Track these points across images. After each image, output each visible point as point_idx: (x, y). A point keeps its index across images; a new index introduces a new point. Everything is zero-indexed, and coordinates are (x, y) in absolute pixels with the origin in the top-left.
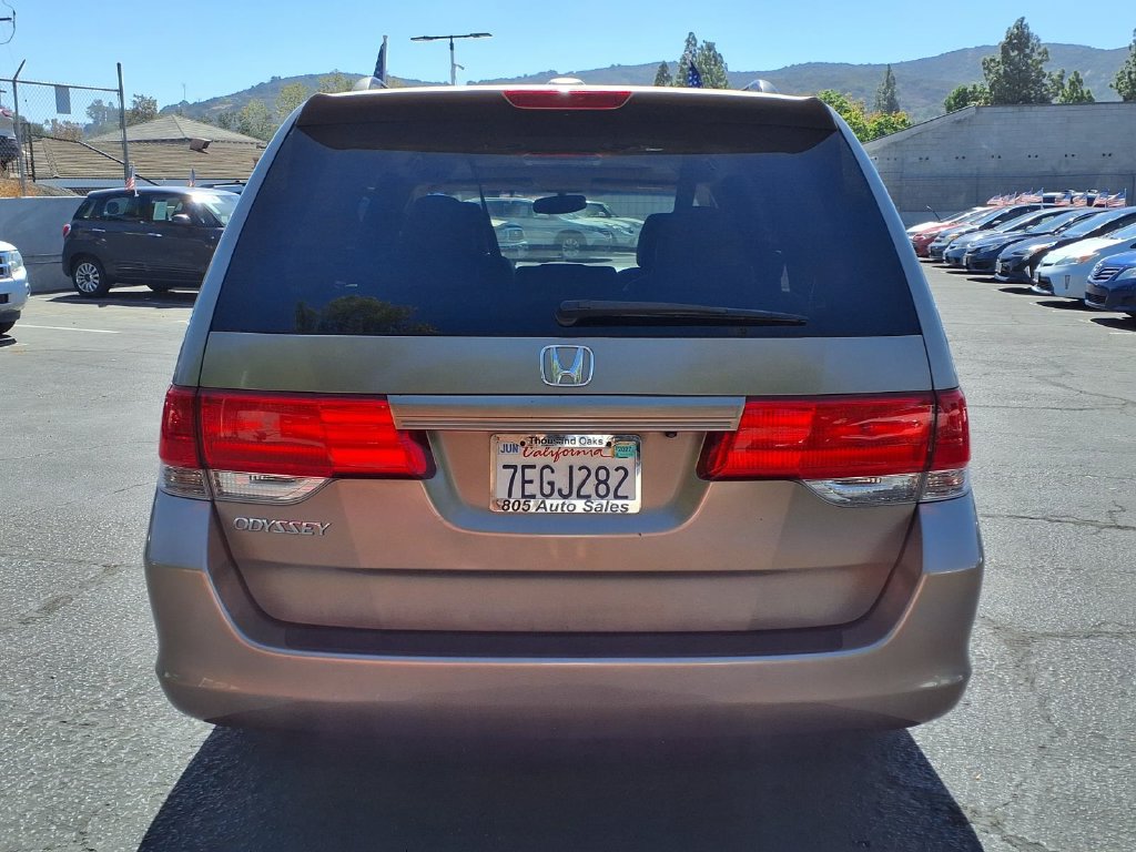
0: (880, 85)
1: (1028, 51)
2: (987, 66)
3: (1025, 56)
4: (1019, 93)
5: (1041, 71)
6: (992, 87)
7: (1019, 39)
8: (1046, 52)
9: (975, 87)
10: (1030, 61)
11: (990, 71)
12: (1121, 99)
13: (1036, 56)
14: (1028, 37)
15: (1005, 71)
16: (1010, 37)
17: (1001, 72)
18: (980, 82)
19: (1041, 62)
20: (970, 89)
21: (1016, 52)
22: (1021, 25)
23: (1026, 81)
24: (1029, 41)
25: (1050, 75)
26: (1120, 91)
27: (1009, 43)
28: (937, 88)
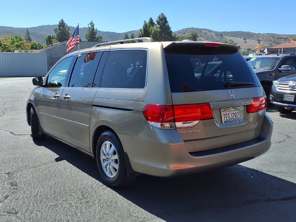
0: (25, 34)
1: (65, 27)
2: (55, 30)
3: (64, 28)
4: (64, 38)
5: (68, 32)
6: (57, 36)
7: (62, 24)
8: (69, 28)
9: (53, 36)
10: (65, 30)
11: (56, 32)
12: (87, 40)
13: (67, 29)
14: (65, 24)
15: (60, 32)
16: (60, 23)
17: (59, 32)
18: (53, 34)
19: (68, 30)
20: (52, 36)
21: (62, 27)
22: (62, 21)
23: (65, 34)
24: (65, 25)
25: (71, 33)
26: (87, 39)
27: (60, 25)
28: (39, 35)
